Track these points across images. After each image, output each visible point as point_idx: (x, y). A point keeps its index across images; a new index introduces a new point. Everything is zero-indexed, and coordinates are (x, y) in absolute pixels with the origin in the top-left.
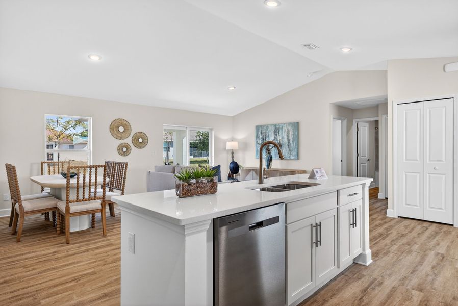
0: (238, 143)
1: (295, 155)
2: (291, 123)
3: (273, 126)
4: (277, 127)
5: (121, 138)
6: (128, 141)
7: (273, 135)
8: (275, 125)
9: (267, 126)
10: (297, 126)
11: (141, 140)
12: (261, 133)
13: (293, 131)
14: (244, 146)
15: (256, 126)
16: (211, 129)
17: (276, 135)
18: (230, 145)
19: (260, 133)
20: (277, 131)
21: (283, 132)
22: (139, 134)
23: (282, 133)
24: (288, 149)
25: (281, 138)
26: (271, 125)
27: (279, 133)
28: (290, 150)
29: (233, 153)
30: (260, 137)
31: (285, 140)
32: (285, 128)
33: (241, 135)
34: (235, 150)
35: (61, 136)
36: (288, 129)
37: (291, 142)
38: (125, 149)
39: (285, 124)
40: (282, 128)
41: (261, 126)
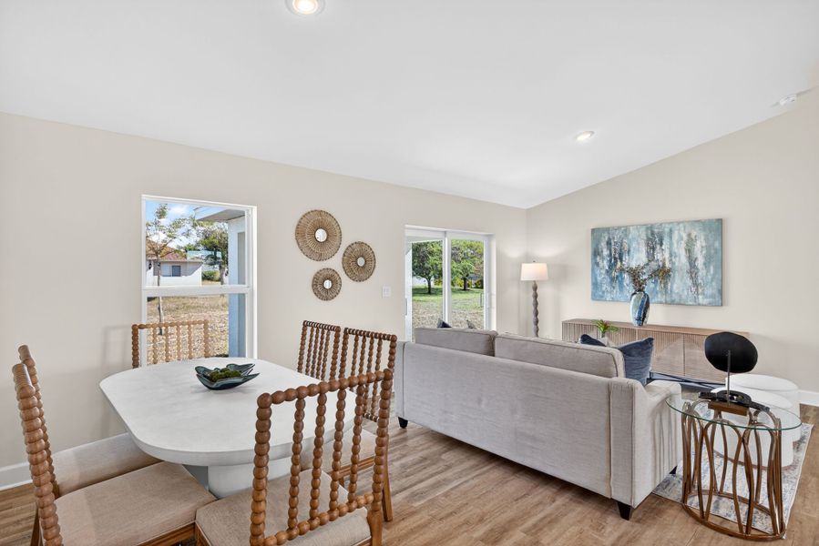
0: (548, 266)
1: (713, 296)
2: (698, 221)
3: (643, 229)
4: (656, 231)
5: (320, 258)
6: (335, 263)
7: (643, 249)
8: (650, 228)
9: (626, 230)
10: (716, 228)
11: (361, 262)
12: (609, 243)
13: (707, 240)
14: (561, 273)
15: (593, 230)
16: (490, 237)
17: (654, 249)
18: (529, 272)
19: (603, 244)
20: (654, 240)
21: (674, 241)
22: (357, 248)
23: (671, 244)
24: (689, 282)
25: (667, 255)
26: (638, 226)
27: (661, 245)
28: (696, 284)
29: (535, 288)
30: (606, 252)
31: (682, 261)
32: (680, 235)
33: (550, 249)
34: (541, 281)
35: (163, 251)
36: (689, 235)
37: (700, 263)
38: (328, 284)
39: (679, 223)
40: (671, 231)
41: (607, 230)
